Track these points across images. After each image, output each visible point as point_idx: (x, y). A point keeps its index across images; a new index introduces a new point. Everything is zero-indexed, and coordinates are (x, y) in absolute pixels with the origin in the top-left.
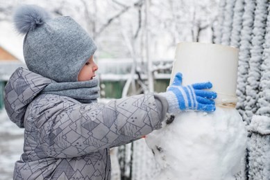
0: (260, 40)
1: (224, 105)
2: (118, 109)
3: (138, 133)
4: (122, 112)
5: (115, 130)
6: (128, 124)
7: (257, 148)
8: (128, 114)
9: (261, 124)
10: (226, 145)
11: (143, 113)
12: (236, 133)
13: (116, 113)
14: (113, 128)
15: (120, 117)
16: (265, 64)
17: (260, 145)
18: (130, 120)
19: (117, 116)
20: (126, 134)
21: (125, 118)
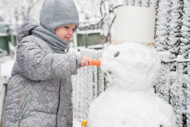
0: (155, 7)
1: (149, 44)
2: (54, 59)
3: (63, 74)
4: (56, 60)
5: (50, 70)
6: (58, 68)
7: (161, 71)
8: (59, 63)
9: (164, 56)
10: (151, 69)
11: (68, 63)
12: (156, 61)
13: (52, 60)
14: (49, 69)
15: (54, 63)
16: (159, 21)
17: (164, 69)
18: (60, 66)
19: (52, 62)
20: (56, 74)
21: (57, 64)
